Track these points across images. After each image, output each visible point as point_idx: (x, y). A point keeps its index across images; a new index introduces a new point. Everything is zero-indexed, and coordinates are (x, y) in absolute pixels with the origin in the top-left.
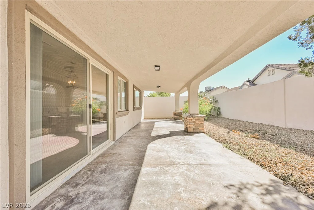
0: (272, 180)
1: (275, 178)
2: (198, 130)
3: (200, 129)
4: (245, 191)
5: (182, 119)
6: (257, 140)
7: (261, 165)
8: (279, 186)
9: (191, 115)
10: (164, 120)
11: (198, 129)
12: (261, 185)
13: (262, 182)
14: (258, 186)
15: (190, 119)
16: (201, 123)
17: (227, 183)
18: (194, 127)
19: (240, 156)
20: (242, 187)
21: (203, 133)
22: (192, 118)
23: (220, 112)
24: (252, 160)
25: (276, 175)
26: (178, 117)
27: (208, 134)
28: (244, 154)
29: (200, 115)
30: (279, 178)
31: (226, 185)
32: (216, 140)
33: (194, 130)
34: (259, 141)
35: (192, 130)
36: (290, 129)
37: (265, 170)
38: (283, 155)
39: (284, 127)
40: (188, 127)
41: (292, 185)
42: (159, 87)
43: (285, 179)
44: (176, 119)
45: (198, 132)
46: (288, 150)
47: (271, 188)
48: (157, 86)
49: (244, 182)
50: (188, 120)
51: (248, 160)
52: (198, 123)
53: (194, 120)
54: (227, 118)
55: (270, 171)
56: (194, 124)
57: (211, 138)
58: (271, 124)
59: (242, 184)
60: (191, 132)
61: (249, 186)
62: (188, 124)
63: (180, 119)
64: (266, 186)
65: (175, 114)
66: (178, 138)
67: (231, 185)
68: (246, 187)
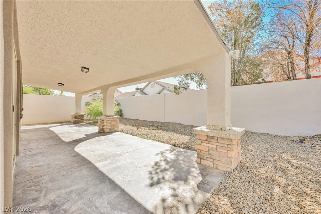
0: (170, 147)
1: (171, 146)
2: (114, 130)
3: (115, 128)
4: (164, 154)
5: (85, 122)
6: (156, 131)
7: (164, 142)
8: (173, 148)
9: (107, 116)
10: (59, 124)
11: (114, 128)
12: (168, 150)
13: (168, 149)
14: (167, 151)
15: (107, 121)
16: (116, 123)
17: (156, 153)
18: (110, 127)
19: (152, 141)
20: (162, 153)
21: (118, 132)
22: (109, 120)
23: (122, 113)
24: (159, 141)
25: (171, 144)
26: (79, 119)
27: (123, 132)
28: (154, 139)
29: (115, 117)
30: (172, 145)
31: (155, 154)
32: (133, 135)
33: (111, 130)
34: (157, 131)
35: (108, 131)
36: (167, 123)
37: (166, 144)
38: (170, 135)
39: (164, 122)
40: (105, 128)
41: (177, 146)
42: (62, 85)
43: (174, 145)
44: (76, 122)
45: (114, 131)
46: (170, 133)
47: (172, 150)
48: (59, 83)
49: (162, 151)
50: (105, 122)
51: (157, 142)
52: (114, 123)
53: (111, 121)
54: (128, 119)
55: (168, 144)
56: (110, 124)
57: (127, 134)
58: (157, 121)
59: (161, 152)
60: (107, 133)
61: (164, 152)
62: (105, 125)
63: (82, 122)
64: (170, 150)
65: (76, 117)
66: (100, 139)
67: (158, 154)
68: (163, 153)
